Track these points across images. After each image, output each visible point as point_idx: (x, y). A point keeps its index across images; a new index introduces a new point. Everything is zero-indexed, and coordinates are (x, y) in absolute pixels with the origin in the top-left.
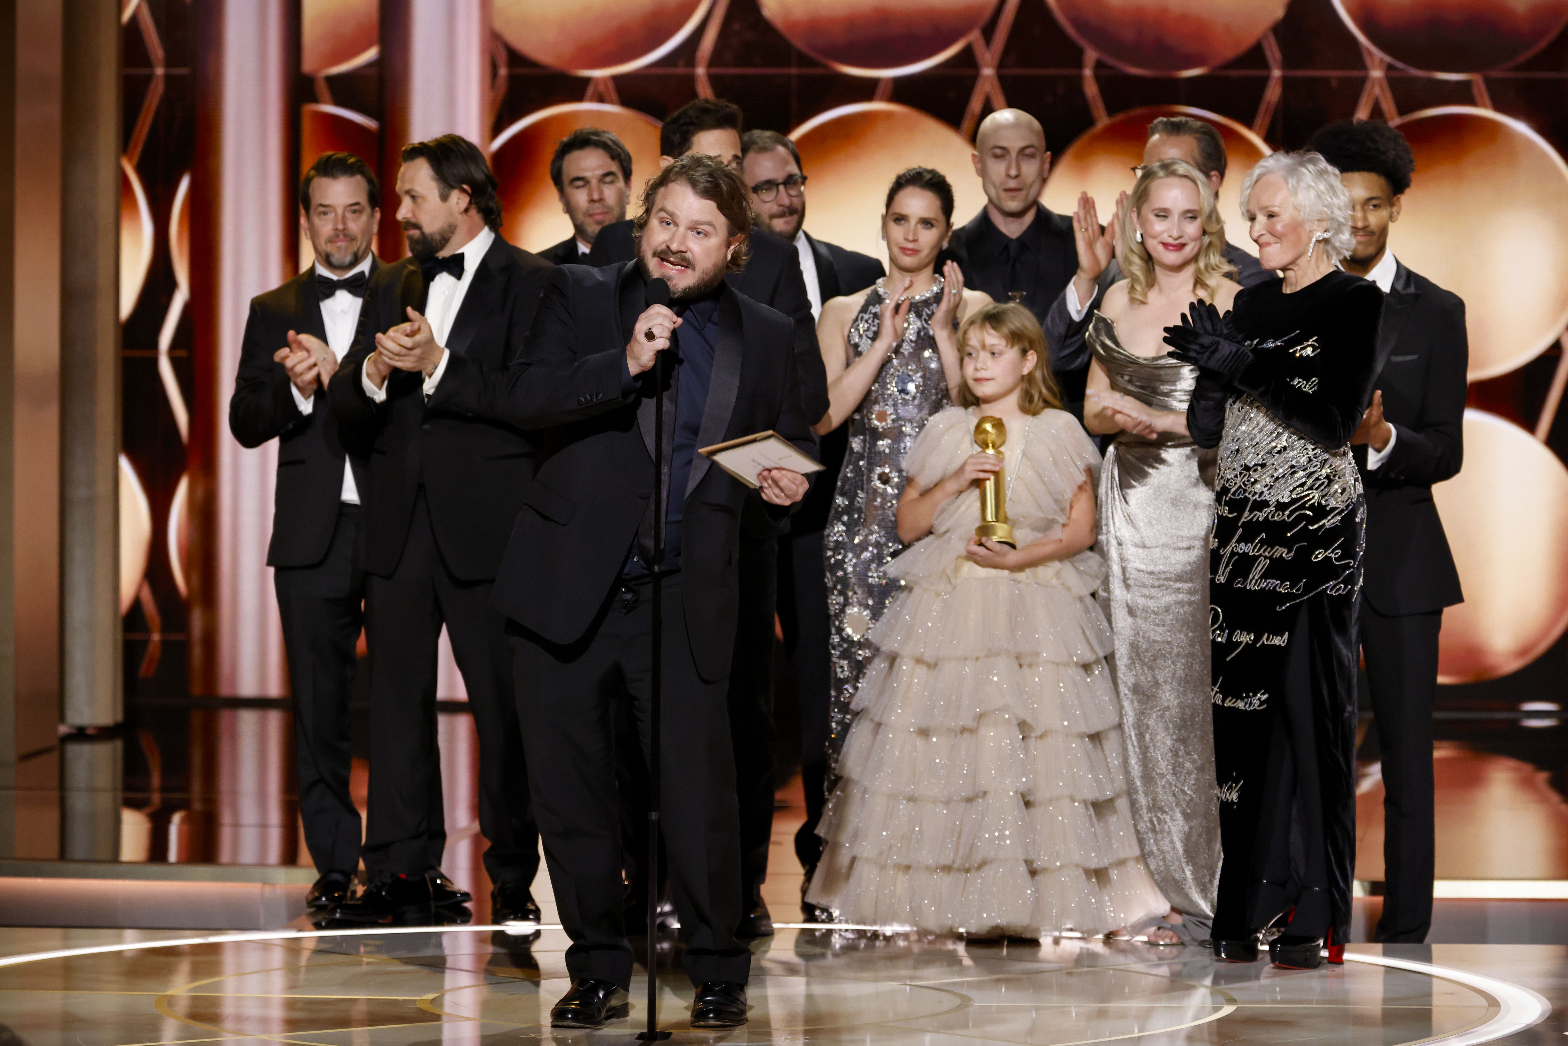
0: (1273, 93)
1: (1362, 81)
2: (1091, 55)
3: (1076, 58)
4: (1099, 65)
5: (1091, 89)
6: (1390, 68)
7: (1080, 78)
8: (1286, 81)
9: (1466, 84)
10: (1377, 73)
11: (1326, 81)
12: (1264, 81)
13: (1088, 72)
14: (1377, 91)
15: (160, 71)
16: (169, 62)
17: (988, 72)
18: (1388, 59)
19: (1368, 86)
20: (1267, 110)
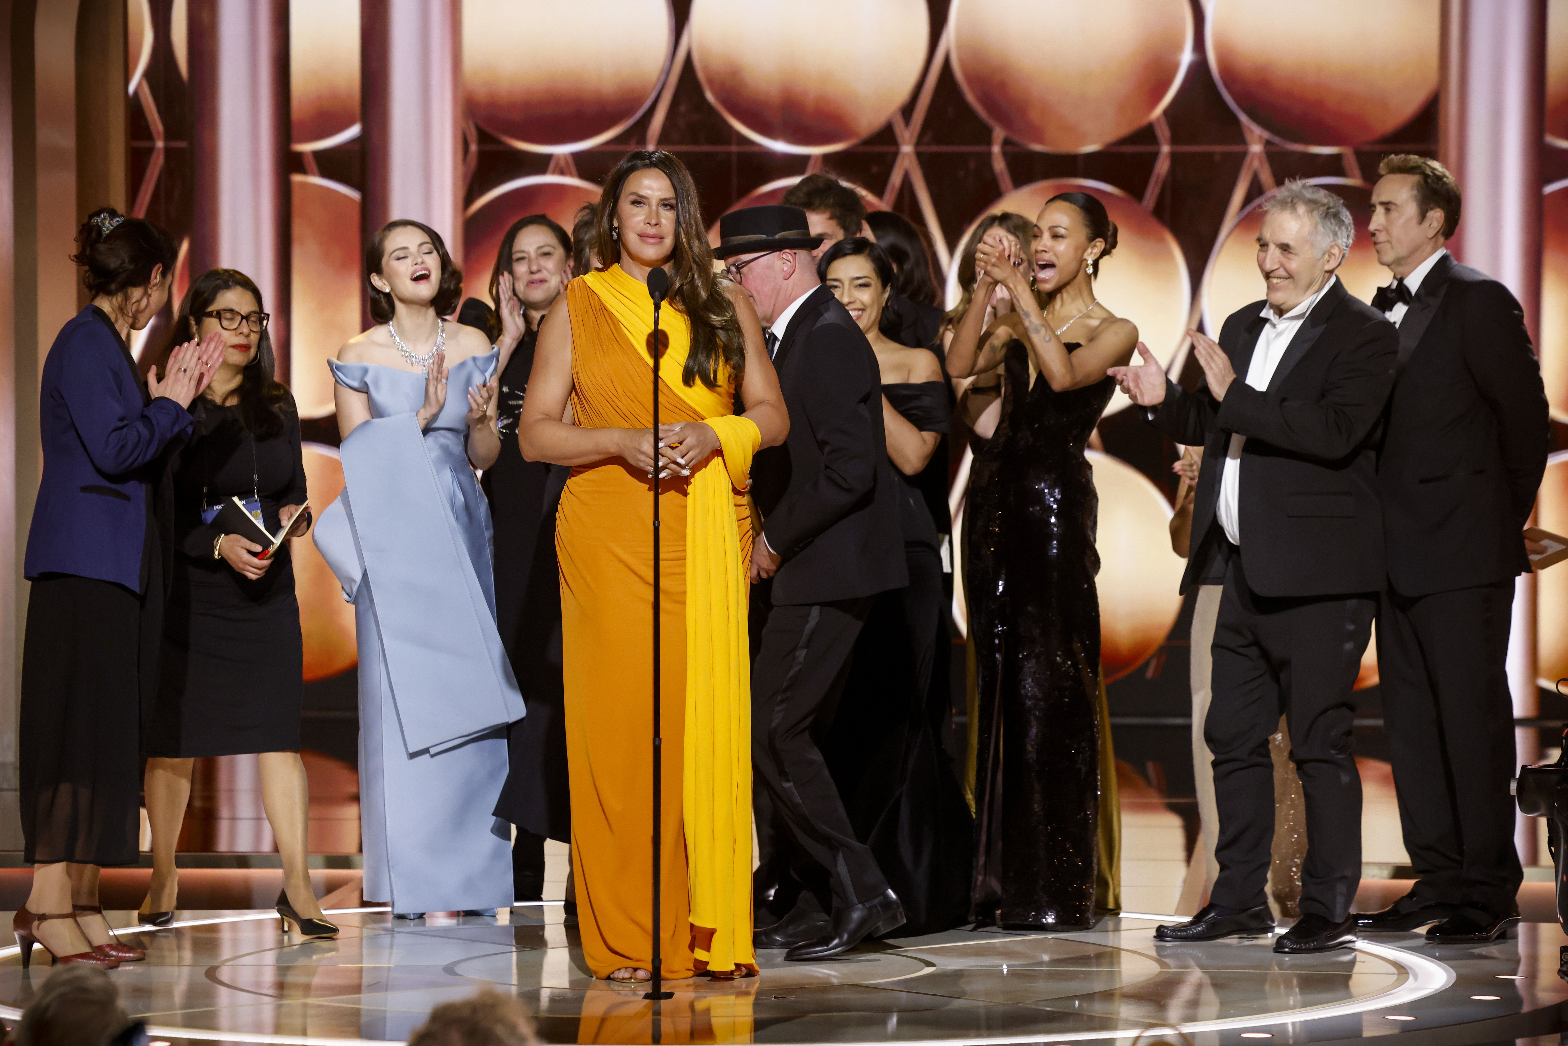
0: (1162, 167)
1: (1244, 155)
2: (999, 134)
3: (986, 137)
4: (1006, 143)
5: (999, 165)
6: (1268, 143)
7: (989, 154)
8: (1174, 157)
9: (1337, 157)
10: (1256, 148)
11: (1211, 155)
12: (1154, 157)
13: (996, 149)
14: (1256, 164)
15: (160, 144)
16: (169, 135)
17: (907, 149)
18: (1266, 135)
19: (1248, 160)
20: (1156, 182)
